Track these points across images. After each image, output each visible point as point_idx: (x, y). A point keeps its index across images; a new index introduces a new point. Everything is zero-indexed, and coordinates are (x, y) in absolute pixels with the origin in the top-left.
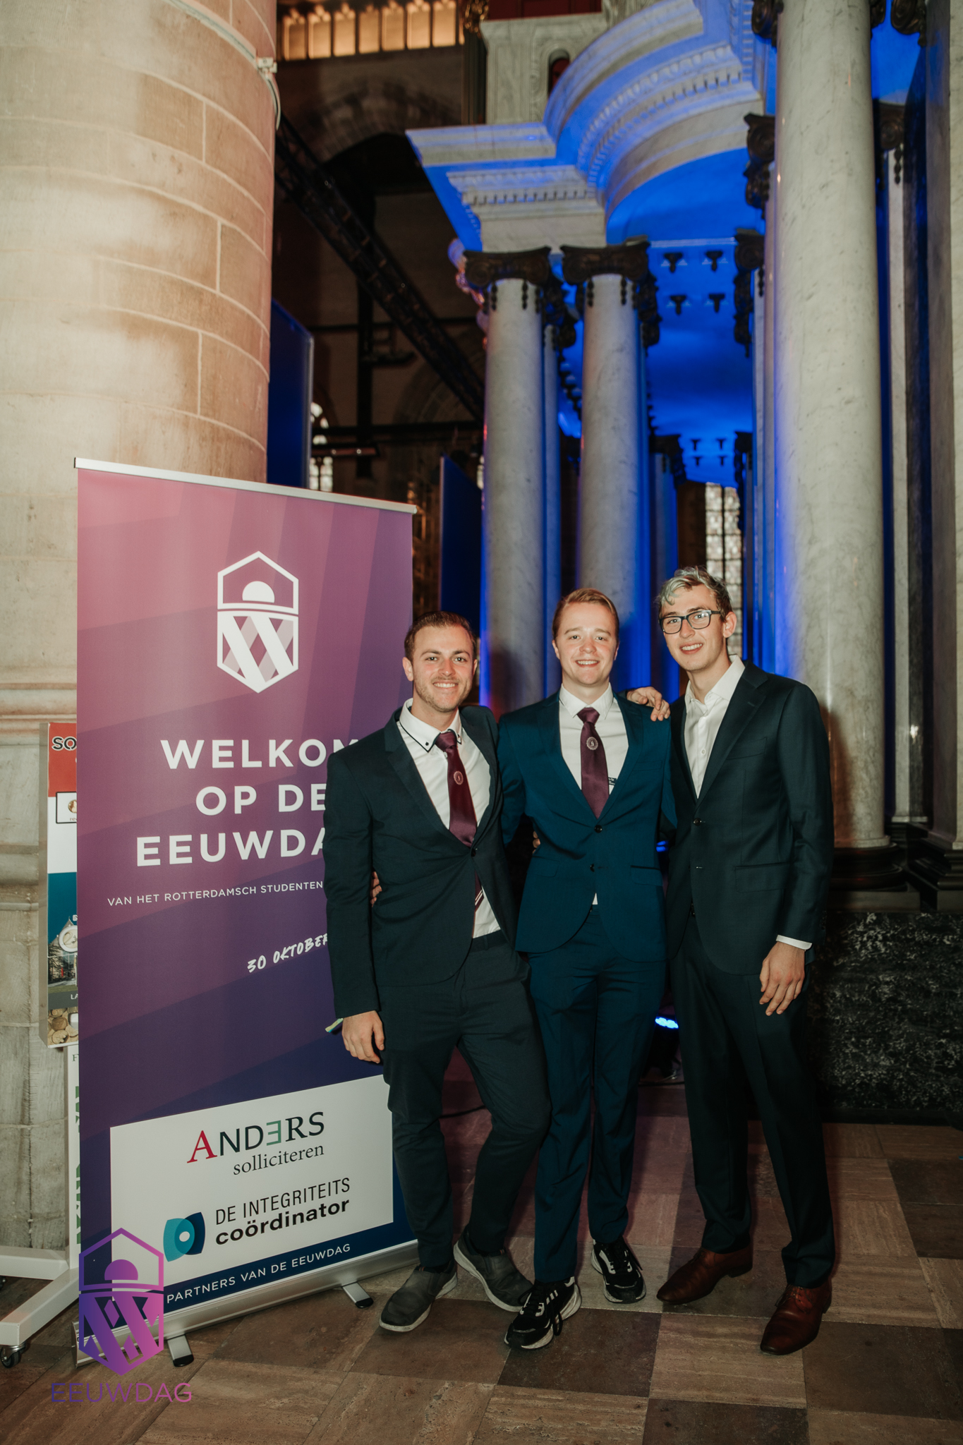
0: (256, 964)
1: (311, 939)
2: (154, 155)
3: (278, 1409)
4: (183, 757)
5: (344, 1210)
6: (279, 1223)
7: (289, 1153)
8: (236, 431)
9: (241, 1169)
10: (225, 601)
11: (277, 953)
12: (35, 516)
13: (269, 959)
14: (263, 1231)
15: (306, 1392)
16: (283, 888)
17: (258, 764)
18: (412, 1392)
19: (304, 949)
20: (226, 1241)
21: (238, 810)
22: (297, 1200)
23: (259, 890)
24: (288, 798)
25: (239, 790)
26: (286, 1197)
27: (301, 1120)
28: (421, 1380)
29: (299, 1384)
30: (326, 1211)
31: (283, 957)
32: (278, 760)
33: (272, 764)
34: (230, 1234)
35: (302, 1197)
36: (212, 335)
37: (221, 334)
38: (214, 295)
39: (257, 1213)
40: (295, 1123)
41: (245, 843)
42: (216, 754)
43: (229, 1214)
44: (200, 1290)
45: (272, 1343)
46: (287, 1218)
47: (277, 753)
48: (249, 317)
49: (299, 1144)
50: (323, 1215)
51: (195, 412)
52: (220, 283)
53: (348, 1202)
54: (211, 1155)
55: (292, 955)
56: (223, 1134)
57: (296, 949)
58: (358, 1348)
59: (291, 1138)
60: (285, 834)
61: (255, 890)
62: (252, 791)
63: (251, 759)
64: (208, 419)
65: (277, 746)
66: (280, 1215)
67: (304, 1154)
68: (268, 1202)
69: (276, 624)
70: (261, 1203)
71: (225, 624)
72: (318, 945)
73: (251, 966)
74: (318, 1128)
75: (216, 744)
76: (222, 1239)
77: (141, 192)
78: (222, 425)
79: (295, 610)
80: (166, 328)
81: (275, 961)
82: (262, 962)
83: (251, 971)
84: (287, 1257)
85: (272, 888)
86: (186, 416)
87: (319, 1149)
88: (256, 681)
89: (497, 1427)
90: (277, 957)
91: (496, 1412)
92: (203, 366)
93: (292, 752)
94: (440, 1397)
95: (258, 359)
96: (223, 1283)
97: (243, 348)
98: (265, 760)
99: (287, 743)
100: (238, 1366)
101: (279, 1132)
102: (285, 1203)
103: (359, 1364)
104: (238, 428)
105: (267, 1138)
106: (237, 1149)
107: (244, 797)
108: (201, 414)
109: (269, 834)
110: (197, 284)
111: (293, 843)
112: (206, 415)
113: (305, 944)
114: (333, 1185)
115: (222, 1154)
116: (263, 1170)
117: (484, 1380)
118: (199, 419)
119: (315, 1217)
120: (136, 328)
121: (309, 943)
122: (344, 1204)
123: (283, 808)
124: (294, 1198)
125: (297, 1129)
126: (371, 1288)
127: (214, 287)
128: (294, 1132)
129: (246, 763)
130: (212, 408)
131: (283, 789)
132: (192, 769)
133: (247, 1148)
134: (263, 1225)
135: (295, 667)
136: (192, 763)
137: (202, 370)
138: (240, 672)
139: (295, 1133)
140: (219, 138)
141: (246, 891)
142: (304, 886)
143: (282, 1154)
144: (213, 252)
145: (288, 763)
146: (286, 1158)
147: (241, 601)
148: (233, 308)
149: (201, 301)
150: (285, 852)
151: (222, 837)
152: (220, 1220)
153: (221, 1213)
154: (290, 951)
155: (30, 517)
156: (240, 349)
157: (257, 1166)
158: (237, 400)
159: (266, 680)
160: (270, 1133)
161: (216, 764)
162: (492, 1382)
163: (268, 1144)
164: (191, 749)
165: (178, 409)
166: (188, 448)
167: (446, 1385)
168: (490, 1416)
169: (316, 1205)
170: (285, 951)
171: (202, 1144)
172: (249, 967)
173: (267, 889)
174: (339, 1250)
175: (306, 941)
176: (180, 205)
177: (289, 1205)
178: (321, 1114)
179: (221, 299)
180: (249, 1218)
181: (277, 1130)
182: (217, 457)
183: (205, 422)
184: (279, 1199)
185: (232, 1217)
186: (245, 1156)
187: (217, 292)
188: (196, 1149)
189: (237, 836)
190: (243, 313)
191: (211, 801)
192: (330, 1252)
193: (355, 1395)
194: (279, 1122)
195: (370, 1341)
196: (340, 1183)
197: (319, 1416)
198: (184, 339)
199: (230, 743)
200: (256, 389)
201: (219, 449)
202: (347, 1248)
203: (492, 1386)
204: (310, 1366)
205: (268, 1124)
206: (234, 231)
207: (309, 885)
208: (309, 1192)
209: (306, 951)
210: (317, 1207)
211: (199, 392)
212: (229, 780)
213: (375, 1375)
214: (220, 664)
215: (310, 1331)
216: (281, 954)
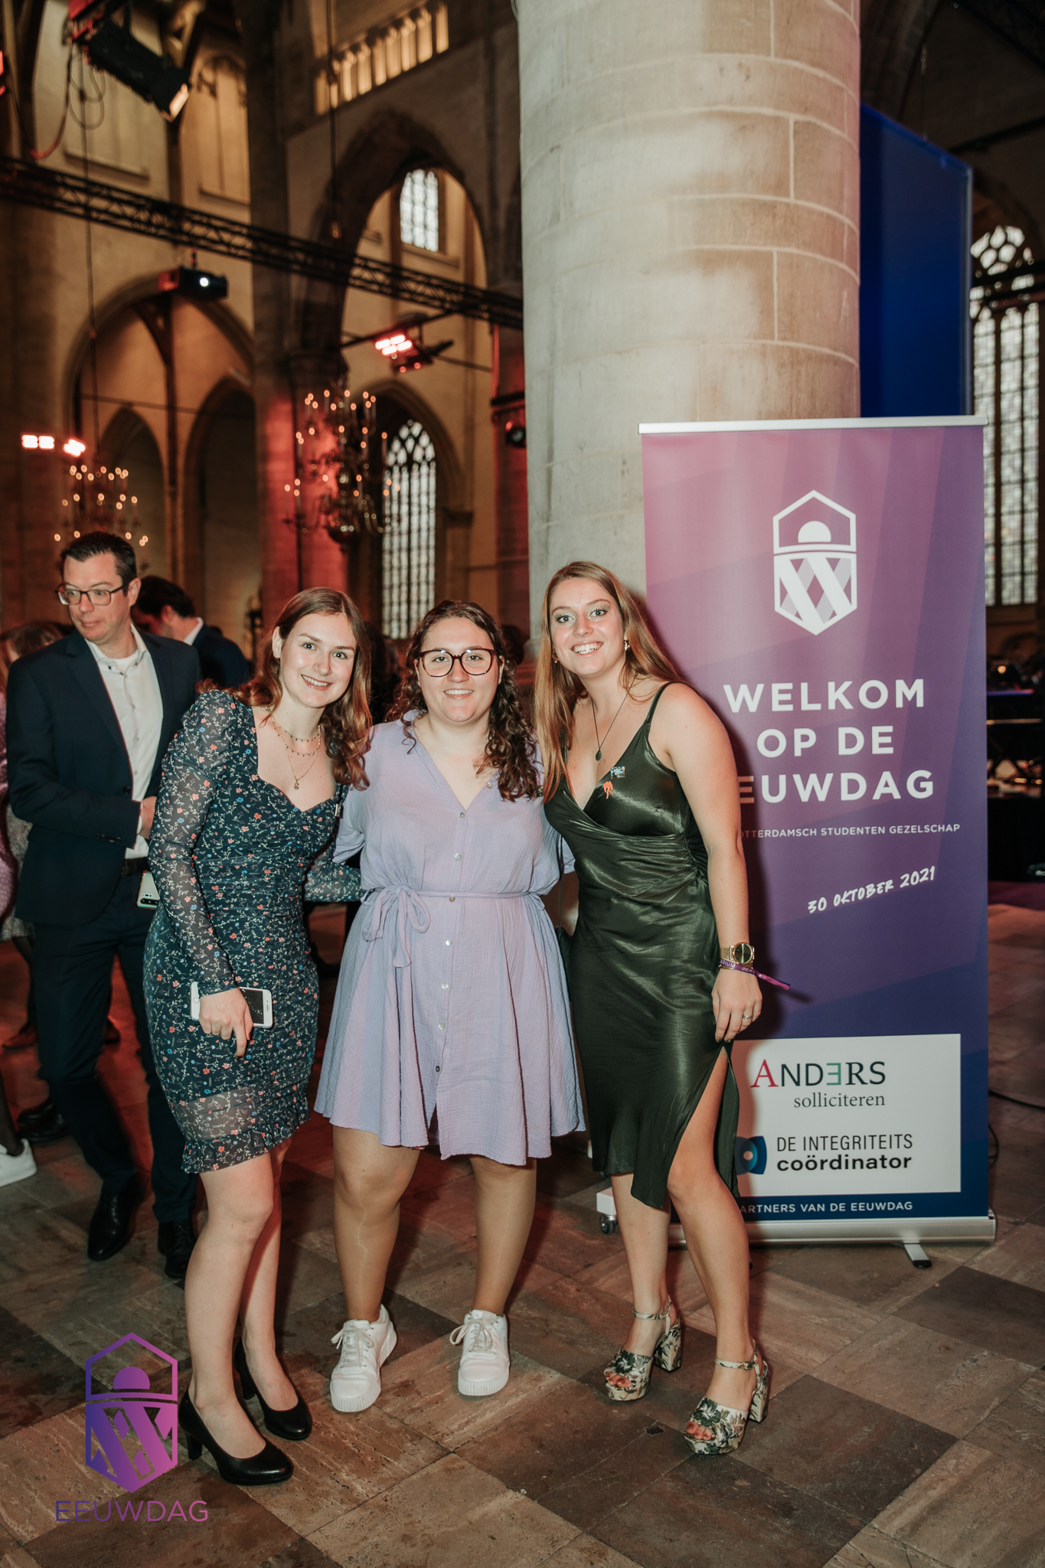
0: (816, 905)
1: (872, 885)
2: (721, 70)
3: (817, 1324)
4: (744, 701)
5: (905, 1166)
6: (838, 1164)
7: (849, 1097)
8: (817, 348)
9: (801, 1102)
10: (782, 545)
11: (837, 896)
12: (628, 471)
13: (830, 901)
14: (822, 1168)
15: (846, 1319)
16: (844, 831)
17: (817, 707)
18: (947, 1348)
19: (866, 895)
20: (786, 1169)
21: (798, 753)
22: (857, 1145)
23: (819, 832)
24: (848, 741)
25: (798, 733)
26: (845, 1140)
27: (861, 1067)
28: (960, 1342)
29: (841, 1311)
30: (887, 1163)
31: (844, 901)
32: (838, 702)
33: (832, 706)
34: (790, 1162)
35: (862, 1143)
36: (787, 250)
37: (798, 246)
38: (788, 205)
39: (817, 1148)
40: (856, 1069)
41: (805, 784)
42: (776, 697)
43: (790, 1144)
44: (762, 1208)
45: (824, 1273)
46: (847, 1161)
47: (836, 695)
48: (829, 217)
49: (857, 1090)
50: (884, 1166)
51: (772, 338)
52: (795, 189)
53: (910, 1159)
54: (773, 1084)
55: (853, 899)
56: (784, 1066)
57: (857, 893)
58: (905, 1299)
59: (851, 1083)
60: (845, 777)
61: (815, 832)
62: (810, 733)
63: (810, 702)
64: (786, 343)
65: (837, 688)
66: (840, 1156)
67: (864, 1101)
68: (828, 1141)
69: (833, 563)
70: (821, 1141)
71: (782, 568)
72: (880, 892)
73: (812, 906)
74: (879, 1078)
75: (776, 687)
76: (783, 1166)
77: (710, 115)
78: (802, 345)
79: (853, 547)
80: (739, 256)
81: (836, 904)
82: (822, 904)
83: (811, 912)
84: (848, 1199)
85: (833, 831)
86: (763, 345)
87: (880, 1100)
88: (814, 623)
89: (1028, 1403)
90: (838, 900)
91: (1031, 1391)
92: (779, 287)
93: (852, 694)
94: (975, 1361)
95: (841, 260)
96: (784, 1208)
97: (823, 253)
98: (824, 702)
99: (847, 684)
100: (789, 1282)
101: (839, 1074)
102: (845, 1146)
103: (903, 1312)
104: (820, 345)
105: (826, 1078)
106: (798, 1083)
107: (805, 739)
108: (779, 339)
109: (829, 777)
110: (769, 198)
111: (853, 786)
112: (784, 339)
113: (866, 890)
114: (895, 1139)
115: (783, 1085)
116: (823, 1108)
117: (1027, 1361)
118: (777, 346)
119: (875, 1167)
120: (710, 262)
121: (871, 889)
122: (906, 1160)
123: (843, 750)
124: (854, 1143)
125: (857, 1075)
126: (934, 1253)
127: (787, 195)
128: (854, 1077)
129: (806, 706)
130: (791, 330)
131: (843, 732)
132: (753, 713)
133: (808, 1084)
134: (823, 1162)
135: (854, 606)
136: (753, 706)
137: (778, 291)
138: (798, 615)
139: (855, 1079)
140: (788, 22)
141: (806, 832)
142: (865, 830)
143: (842, 1096)
144: (786, 157)
145: (848, 705)
146: (845, 1101)
147: (797, 543)
148: (810, 212)
149: (774, 216)
150: (845, 796)
151: (782, 779)
152: (781, 1148)
153: (781, 1141)
154: (851, 895)
155: (623, 473)
156: (819, 257)
157: (817, 1104)
158: (818, 315)
159: (824, 621)
160: (830, 1074)
161: (776, 707)
162: (1035, 1365)
163: (828, 1084)
164: (752, 694)
165: (755, 338)
166: (767, 379)
167: (985, 1353)
168: (1024, 1392)
169: (877, 1154)
170: (846, 895)
171: (764, 1072)
172: (809, 908)
173: (828, 831)
174: (900, 1206)
175: (868, 887)
176: (748, 116)
177: (848, 1148)
178: (883, 1064)
179: (796, 206)
180: (808, 1152)
181: (837, 1071)
182: (798, 381)
183: (783, 347)
184: (838, 1140)
185: (792, 1147)
186: (805, 1092)
187: (792, 200)
188: (759, 1076)
189: (797, 778)
190: (821, 214)
191: (772, 744)
192: (891, 1206)
193: (891, 1334)
194: (839, 1065)
195: (919, 1296)
196: (902, 1138)
197: (853, 1341)
198: (758, 261)
199: (789, 686)
200: (841, 296)
201: (799, 373)
202: (908, 1206)
203: (1034, 1369)
204: (854, 1299)
205: (828, 1064)
206: (808, 124)
207: (870, 830)
208: (869, 1140)
209: (868, 896)
210: (878, 1158)
211: (776, 316)
212: (790, 722)
213: (915, 1325)
214: (778, 609)
215: (863, 1273)
216: (842, 897)
